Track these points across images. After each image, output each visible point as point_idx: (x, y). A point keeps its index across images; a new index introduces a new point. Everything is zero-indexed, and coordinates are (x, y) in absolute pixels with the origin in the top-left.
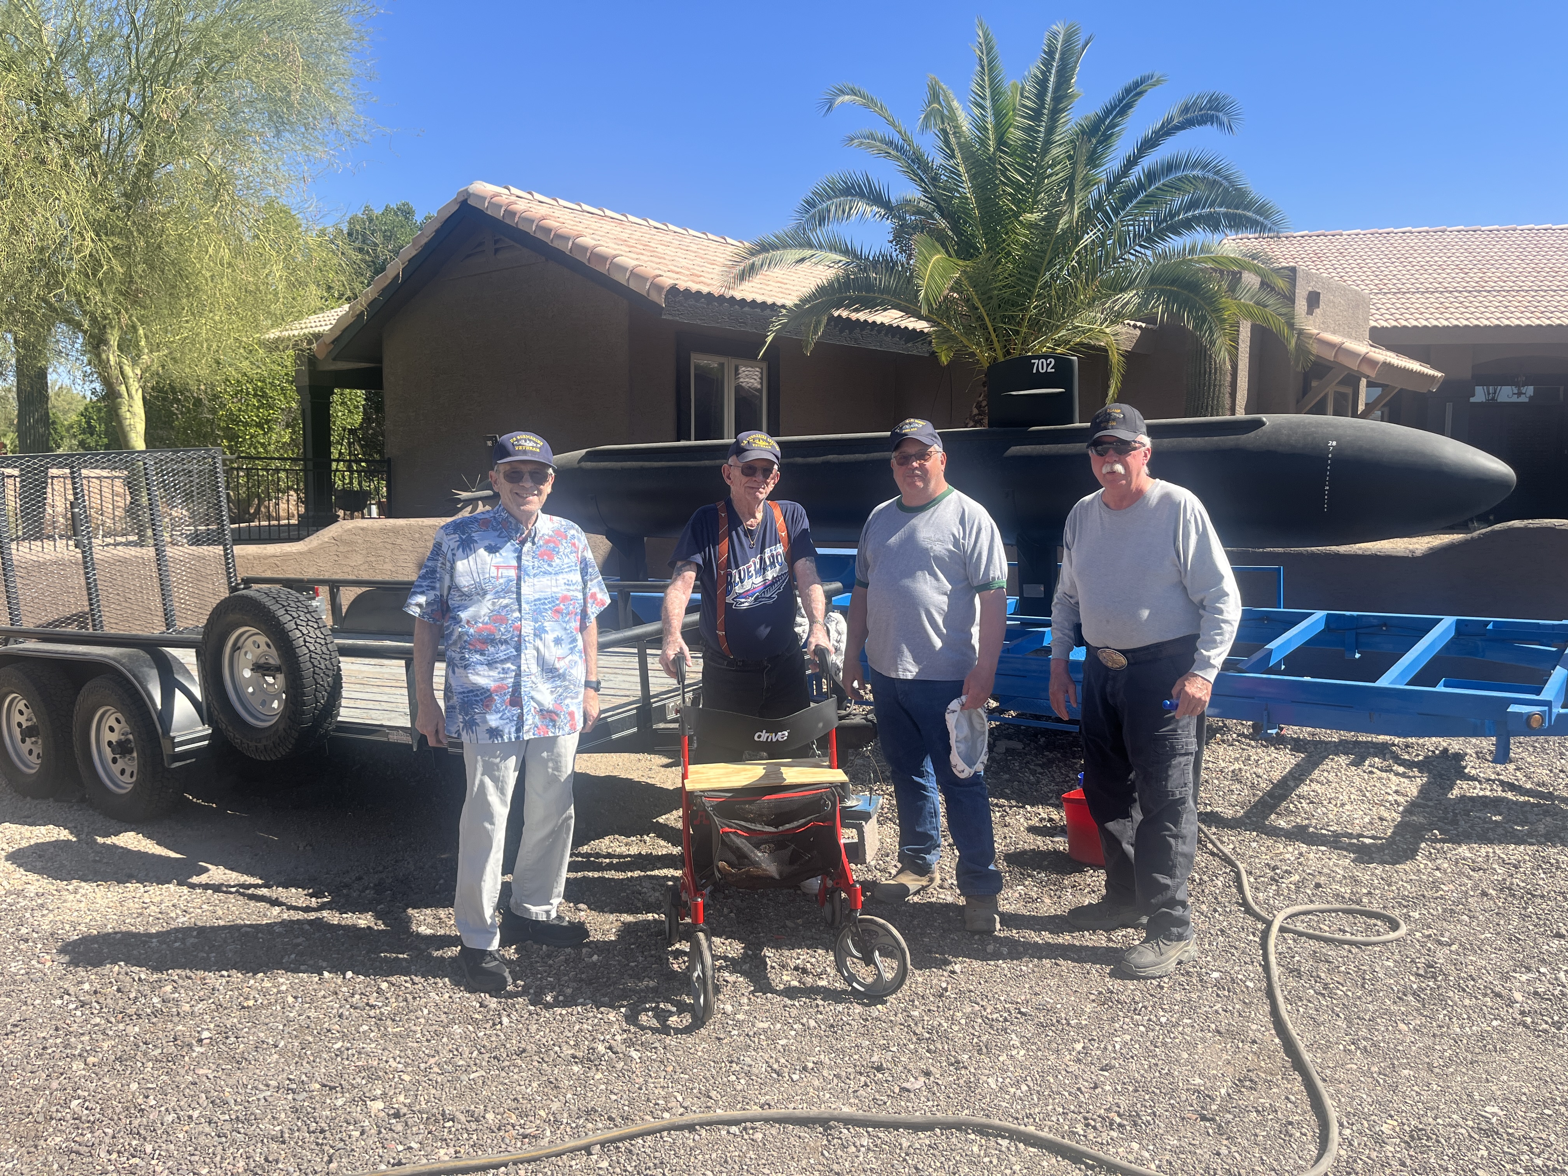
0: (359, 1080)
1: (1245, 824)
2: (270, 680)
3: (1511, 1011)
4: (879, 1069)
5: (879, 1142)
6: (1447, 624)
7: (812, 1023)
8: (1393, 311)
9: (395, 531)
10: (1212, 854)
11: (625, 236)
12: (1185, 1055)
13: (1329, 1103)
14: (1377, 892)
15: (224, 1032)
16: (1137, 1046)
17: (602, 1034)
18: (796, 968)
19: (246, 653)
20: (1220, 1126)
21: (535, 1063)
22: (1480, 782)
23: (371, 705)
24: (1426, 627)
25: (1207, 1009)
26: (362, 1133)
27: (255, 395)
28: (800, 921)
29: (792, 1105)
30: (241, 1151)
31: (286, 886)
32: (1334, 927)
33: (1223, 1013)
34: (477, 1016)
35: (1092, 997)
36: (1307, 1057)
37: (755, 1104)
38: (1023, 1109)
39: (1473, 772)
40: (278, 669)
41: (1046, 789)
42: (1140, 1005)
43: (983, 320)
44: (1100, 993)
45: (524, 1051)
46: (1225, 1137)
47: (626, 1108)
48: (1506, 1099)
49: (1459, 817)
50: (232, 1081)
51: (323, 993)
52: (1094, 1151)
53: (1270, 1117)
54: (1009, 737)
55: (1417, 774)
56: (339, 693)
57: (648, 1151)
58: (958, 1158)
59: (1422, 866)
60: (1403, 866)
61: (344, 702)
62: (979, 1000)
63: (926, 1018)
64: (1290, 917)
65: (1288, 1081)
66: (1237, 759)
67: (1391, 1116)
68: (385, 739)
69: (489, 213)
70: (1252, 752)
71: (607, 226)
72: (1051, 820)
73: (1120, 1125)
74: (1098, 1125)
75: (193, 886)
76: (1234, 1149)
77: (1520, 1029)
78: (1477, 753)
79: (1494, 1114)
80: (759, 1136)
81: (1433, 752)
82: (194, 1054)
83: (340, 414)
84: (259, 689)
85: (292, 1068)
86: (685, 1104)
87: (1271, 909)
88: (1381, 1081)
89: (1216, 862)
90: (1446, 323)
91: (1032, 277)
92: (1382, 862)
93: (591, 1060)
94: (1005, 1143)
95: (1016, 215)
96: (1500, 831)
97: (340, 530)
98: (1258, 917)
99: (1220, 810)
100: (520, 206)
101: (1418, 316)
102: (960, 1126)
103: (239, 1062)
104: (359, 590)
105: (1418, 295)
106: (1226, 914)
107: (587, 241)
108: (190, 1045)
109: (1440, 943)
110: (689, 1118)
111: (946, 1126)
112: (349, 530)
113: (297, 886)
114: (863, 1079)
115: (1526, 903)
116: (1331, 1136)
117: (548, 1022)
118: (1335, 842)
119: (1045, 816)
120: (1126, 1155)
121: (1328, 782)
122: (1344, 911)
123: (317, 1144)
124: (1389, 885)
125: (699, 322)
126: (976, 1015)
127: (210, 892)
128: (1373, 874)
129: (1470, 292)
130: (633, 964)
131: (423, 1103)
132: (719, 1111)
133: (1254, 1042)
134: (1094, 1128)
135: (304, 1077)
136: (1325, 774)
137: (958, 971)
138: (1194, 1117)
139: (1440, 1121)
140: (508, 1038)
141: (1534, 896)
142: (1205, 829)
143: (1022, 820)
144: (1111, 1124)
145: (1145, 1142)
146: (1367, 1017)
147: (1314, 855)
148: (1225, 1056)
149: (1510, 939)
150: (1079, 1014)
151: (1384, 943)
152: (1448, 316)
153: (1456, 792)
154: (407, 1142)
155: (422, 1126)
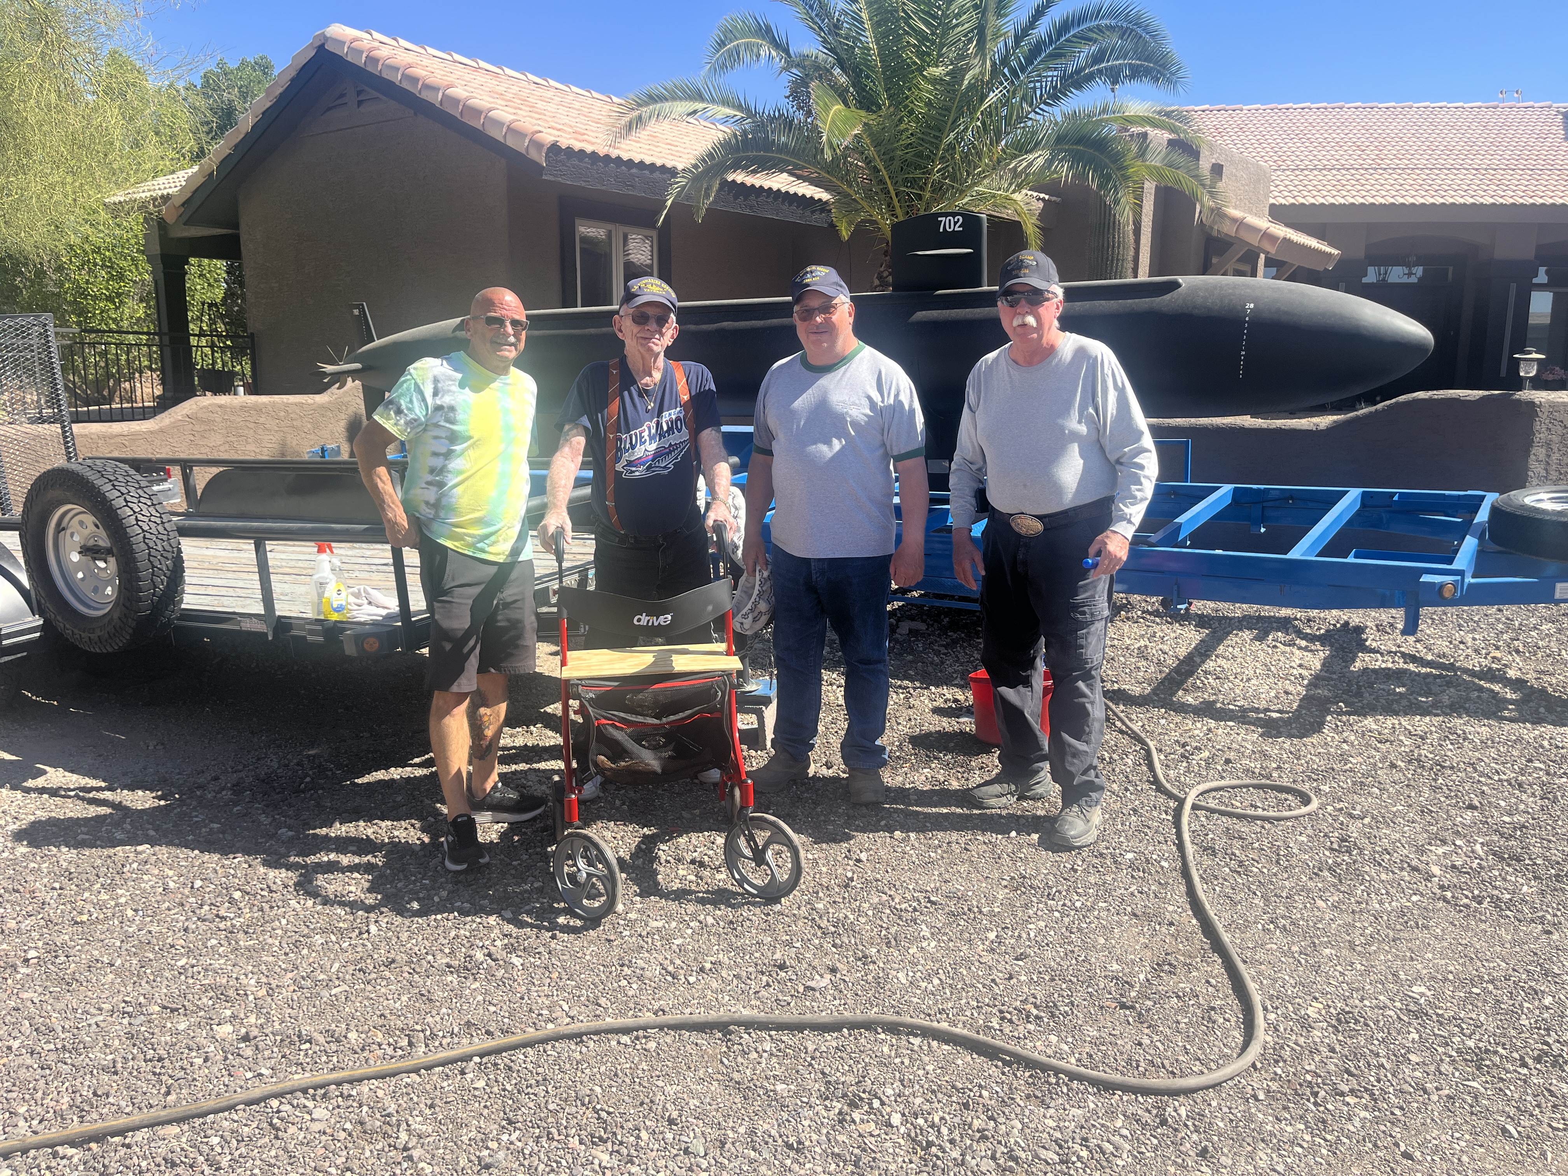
0: (205, 1000)
1: (1153, 701)
2: (102, 564)
3: (1429, 885)
4: (782, 967)
5: (783, 1046)
6: (1354, 494)
7: (710, 920)
8: (1291, 188)
9: (258, 409)
10: (1121, 732)
11: (500, 89)
12: (1102, 941)
13: (1252, 986)
14: (1287, 766)
15: (53, 950)
16: (1052, 933)
17: (481, 939)
18: (693, 862)
19: (72, 535)
20: (1140, 1014)
21: (406, 975)
22: (1382, 654)
23: (223, 592)
24: (1332, 500)
25: (1122, 891)
26: (206, 1060)
27: (103, 266)
28: (697, 812)
29: (688, 1011)
30: (67, 1084)
31: (132, 788)
32: (1246, 803)
33: (1139, 895)
34: (341, 925)
35: (1004, 883)
36: (1226, 937)
37: (649, 1010)
38: (935, 1004)
39: (1374, 644)
40: (109, 552)
41: (950, 670)
42: (1054, 890)
43: (885, 183)
44: (1012, 878)
45: (393, 961)
46: (1145, 1025)
47: (506, 1020)
48: (1433, 978)
49: (1363, 690)
50: (60, 1006)
51: (167, 904)
52: (1011, 1047)
53: (1191, 1002)
54: (912, 618)
55: (1319, 647)
56: (181, 577)
57: (530, 1066)
58: (867, 1060)
59: (1329, 739)
60: (1310, 739)
61: (187, 589)
62: (886, 889)
63: (831, 910)
64: (1201, 794)
65: (1208, 964)
66: (1142, 636)
67: (1316, 999)
68: (238, 628)
69: (349, 59)
70: (1157, 628)
71: (481, 78)
72: (956, 701)
73: (1037, 1017)
74: (1014, 1018)
75: (27, 791)
76: (1156, 1038)
77: (1441, 904)
78: (1377, 626)
79: (1422, 995)
80: (652, 1045)
81: (1335, 625)
82: (19, 976)
83: (198, 287)
84: (90, 574)
85: (129, 989)
86: (571, 1014)
87: (1182, 786)
88: (1303, 961)
89: (1125, 741)
90: (1342, 201)
91: (936, 137)
92: (1290, 736)
93: (468, 969)
94: (916, 1041)
95: (921, 69)
96: (1405, 702)
97: (194, 407)
98: (1170, 795)
99: (1127, 687)
100: (383, 53)
101: (1315, 193)
102: (869, 1026)
103: (68, 983)
104: (215, 470)
105: (1316, 172)
106: (1138, 793)
107: (458, 92)
108: (14, 967)
109: (1352, 816)
110: (575, 1027)
111: (853, 1026)
112: (204, 407)
113: (144, 788)
114: (765, 978)
115: (1436, 775)
116: (1256, 1022)
117: (420, 929)
118: (1242, 717)
119: (950, 697)
120: (1044, 1049)
121: (1234, 657)
122: (1255, 787)
123: (154, 1074)
124: (1298, 759)
125: (583, 184)
126: (884, 905)
127: (46, 796)
128: (1281, 749)
129: (1366, 169)
130: (515, 863)
131: (276, 1024)
132: (608, 1020)
133: (1171, 924)
134: (1010, 1021)
135: (141, 999)
136: (1230, 649)
137: (864, 859)
138: (1114, 1005)
139: (1366, 1002)
140: (376, 948)
141: (1443, 767)
142: (1113, 707)
143: (926, 701)
144: (1028, 1017)
145: (1063, 1034)
146: (1284, 894)
147: (1222, 731)
148: (1142, 940)
149: (1423, 812)
150: (991, 902)
151: (1296, 818)
152: (1345, 193)
153: (1358, 665)
154: (257, 1067)
155: (275, 1050)
